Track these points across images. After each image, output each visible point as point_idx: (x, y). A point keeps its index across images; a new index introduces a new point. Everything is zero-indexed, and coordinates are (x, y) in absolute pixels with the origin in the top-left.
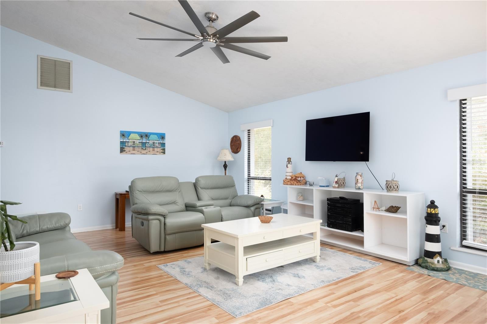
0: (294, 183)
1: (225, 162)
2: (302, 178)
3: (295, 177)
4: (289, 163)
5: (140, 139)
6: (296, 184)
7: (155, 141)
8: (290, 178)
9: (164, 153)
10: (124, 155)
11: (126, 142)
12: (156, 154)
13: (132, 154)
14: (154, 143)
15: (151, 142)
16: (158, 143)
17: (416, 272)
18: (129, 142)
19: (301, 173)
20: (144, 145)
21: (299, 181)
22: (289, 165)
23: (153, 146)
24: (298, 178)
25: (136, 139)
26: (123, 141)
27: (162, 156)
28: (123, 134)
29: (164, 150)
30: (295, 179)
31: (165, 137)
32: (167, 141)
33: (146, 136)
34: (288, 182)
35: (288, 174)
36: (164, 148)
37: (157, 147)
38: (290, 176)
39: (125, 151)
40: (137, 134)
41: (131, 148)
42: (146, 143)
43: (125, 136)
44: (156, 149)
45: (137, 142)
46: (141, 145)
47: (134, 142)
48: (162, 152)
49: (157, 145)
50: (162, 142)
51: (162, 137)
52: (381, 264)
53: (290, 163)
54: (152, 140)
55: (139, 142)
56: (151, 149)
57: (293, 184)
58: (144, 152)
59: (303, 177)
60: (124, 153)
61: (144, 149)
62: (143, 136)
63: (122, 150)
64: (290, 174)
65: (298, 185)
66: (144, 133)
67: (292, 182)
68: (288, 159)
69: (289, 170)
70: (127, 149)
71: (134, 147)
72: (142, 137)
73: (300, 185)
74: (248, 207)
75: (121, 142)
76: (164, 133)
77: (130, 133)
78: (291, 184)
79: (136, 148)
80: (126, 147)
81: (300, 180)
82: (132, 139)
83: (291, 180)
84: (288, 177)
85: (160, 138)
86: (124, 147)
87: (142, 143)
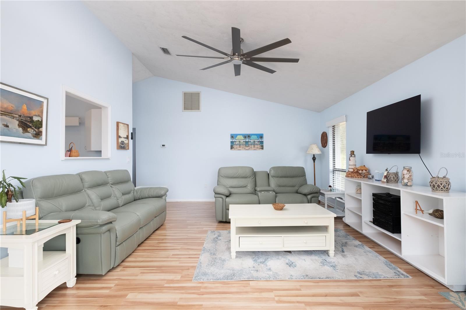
0: (354, 175)
1: (314, 155)
2: (364, 171)
3: (357, 170)
4: (351, 156)
5: (243, 139)
6: (356, 177)
7: (255, 140)
8: (352, 170)
9: (263, 149)
10: (233, 152)
11: (234, 141)
12: (256, 150)
13: (238, 150)
14: (254, 141)
15: (252, 141)
16: (258, 141)
17: (450, 301)
18: (236, 141)
19: (364, 166)
20: (247, 143)
21: (360, 174)
22: (351, 158)
23: (254, 144)
24: (359, 171)
25: (241, 139)
26: (232, 141)
27: (261, 151)
28: (232, 137)
29: (262, 146)
30: (357, 172)
31: (263, 137)
32: (265, 140)
33: (249, 136)
34: (350, 174)
35: (350, 167)
36: (262, 145)
37: (257, 144)
38: (353, 169)
39: (234, 148)
40: (242, 135)
41: (238, 146)
42: (249, 141)
43: (234, 137)
44: (256, 146)
45: (242, 141)
46: (244, 144)
47: (240, 142)
48: (261, 148)
49: (257, 143)
50: (261, 141)
51: (261, 136)
52: (411, 277)
53: (353, 156)
54: (253, 139)
55: (243, 141)
56: (253, 146)
57: (353, 177)
58: (247, 148)
59: (366, 170)
60: (233, 149)
61: (247, 146)
62: (247, 137)
63: (232, 147)
64: (353, 167)
65: (358, 178)
66: (247, 135)
67: (353, 175)
68: (351, 152)
69: (351, 163)
70: (235, 146)
71: (240, 145)
72: (245, 137)
73: (360, 178)
74: (305, 195)
75: (231, 142)
76: (262, 134)
77: (237, 135)
78: (352, 177)
79: (241, 145)
80: (234, 146)
81: (362, 173)
82: (238, 139)
83: (352, 172)
84: (350, 169)
85: (259, 138)
86: (233, 145)
87: (246, 142)
